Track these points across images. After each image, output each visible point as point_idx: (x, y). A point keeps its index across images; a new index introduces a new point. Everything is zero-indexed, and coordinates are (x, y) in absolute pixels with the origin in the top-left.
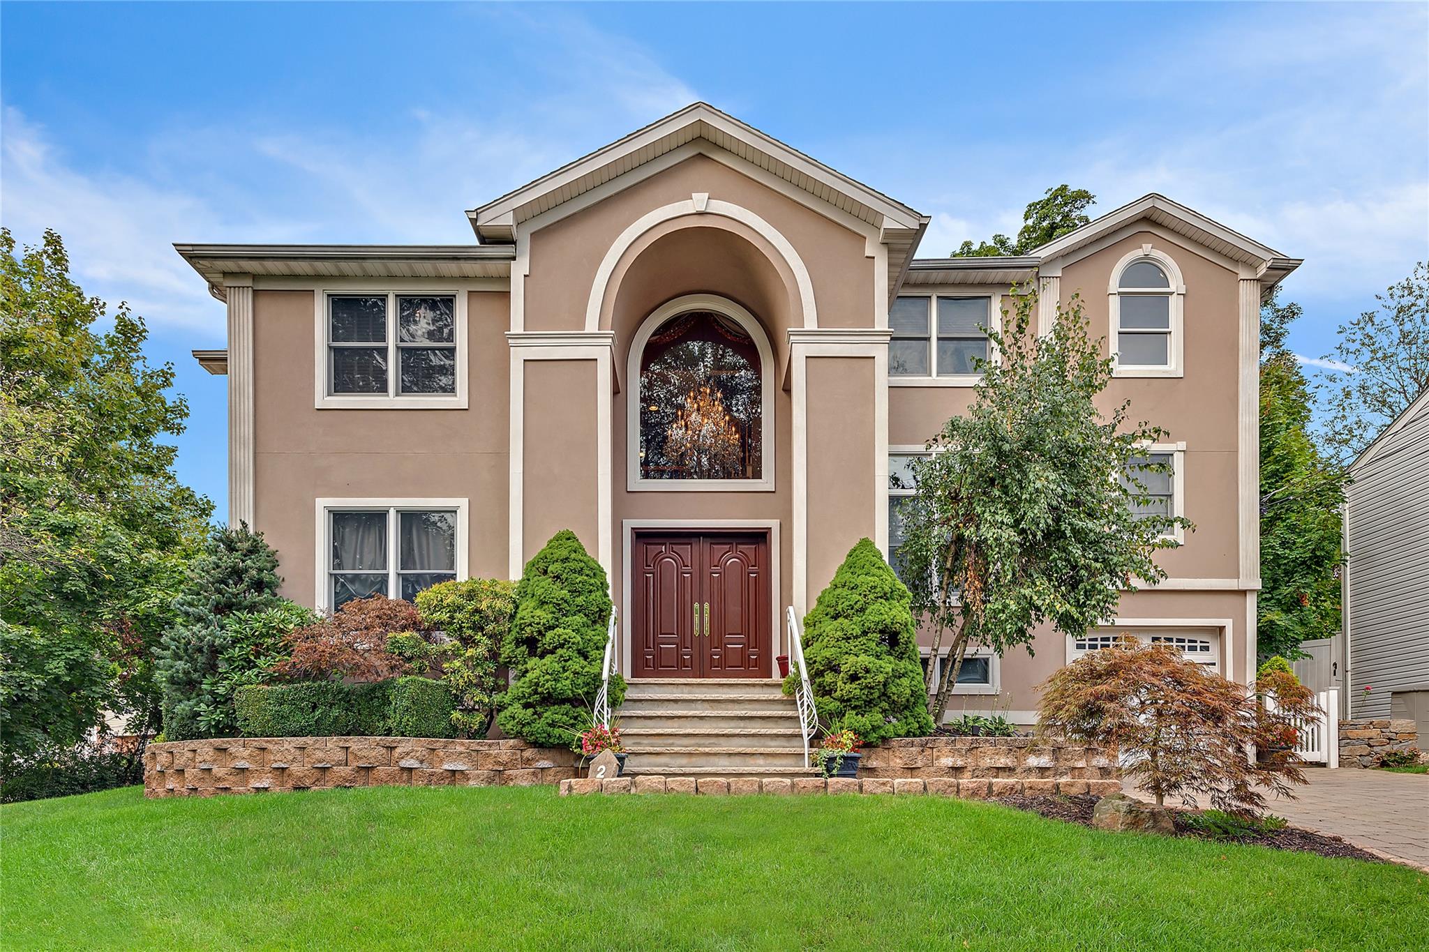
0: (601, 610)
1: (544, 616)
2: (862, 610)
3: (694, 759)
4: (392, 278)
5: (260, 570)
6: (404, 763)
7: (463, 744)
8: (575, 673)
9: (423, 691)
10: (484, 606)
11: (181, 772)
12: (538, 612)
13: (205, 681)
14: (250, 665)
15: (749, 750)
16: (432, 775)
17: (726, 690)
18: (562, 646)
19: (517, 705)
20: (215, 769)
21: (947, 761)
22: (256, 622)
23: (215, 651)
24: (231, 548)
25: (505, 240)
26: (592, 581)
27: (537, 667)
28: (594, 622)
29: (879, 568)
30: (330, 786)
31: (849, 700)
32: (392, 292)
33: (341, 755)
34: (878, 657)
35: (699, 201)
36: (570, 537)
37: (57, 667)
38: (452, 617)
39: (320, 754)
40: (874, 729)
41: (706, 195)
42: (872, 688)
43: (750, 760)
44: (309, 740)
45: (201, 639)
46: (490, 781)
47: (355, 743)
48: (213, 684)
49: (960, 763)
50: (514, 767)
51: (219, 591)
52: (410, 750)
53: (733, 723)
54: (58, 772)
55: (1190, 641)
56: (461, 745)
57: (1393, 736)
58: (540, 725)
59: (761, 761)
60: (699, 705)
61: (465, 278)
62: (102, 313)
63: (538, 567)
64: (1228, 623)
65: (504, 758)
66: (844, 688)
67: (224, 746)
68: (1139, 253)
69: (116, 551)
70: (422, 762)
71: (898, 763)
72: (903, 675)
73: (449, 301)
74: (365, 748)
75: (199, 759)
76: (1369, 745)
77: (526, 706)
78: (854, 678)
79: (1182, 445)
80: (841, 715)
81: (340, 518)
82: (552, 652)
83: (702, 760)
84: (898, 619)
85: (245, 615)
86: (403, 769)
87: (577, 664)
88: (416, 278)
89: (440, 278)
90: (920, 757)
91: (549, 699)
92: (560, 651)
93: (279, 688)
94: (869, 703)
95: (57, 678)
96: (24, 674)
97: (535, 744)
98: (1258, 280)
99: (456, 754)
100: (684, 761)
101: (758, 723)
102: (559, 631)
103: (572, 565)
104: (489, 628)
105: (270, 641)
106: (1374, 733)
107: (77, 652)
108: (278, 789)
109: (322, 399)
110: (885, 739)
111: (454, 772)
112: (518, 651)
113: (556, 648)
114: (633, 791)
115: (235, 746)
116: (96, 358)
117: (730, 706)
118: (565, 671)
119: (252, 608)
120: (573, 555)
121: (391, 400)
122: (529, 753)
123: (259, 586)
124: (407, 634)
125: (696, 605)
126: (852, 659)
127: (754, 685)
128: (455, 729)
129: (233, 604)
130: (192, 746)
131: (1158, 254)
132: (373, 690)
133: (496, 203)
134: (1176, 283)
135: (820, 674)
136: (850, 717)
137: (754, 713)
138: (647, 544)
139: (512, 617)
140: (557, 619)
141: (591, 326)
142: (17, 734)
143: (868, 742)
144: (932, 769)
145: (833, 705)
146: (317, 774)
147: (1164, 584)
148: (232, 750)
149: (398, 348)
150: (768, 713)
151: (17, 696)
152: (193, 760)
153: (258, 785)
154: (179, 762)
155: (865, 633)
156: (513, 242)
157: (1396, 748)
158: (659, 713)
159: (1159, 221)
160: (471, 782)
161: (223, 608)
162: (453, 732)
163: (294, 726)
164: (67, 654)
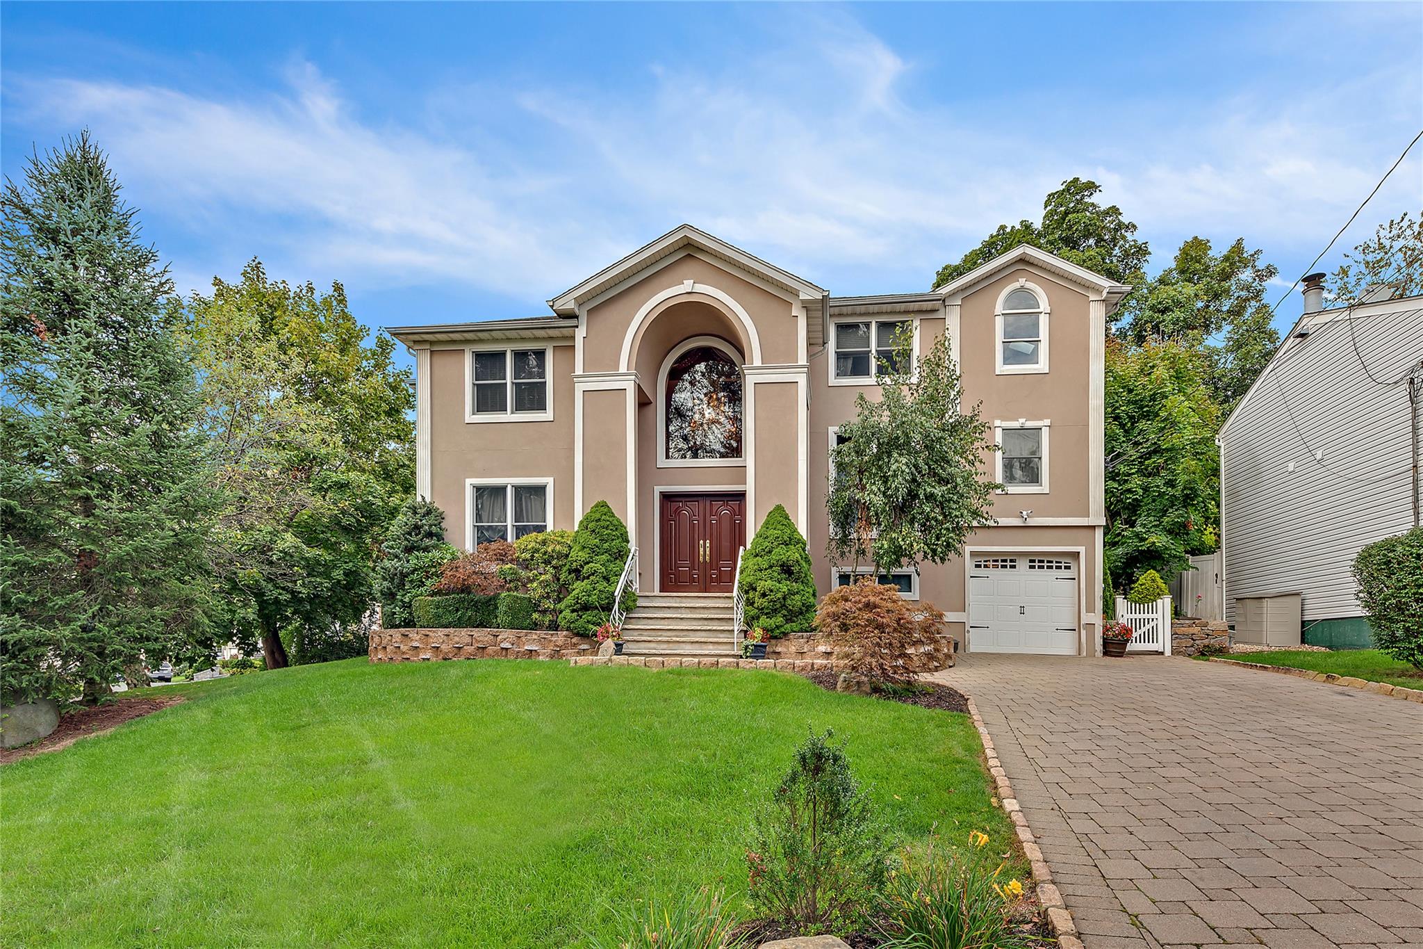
0: (620, 551)
1: (583, 555)
2: (770, 552)
3: (671, 645)
4: (509, 340)
5: (431, 526)
6: (503, 645)
7: (536, 634)
8: (600, 591)
9: (515, 602)
10: (550, 550)
11: (385, 648)
12: (580, 554)
13: (399, 594)
14: (423, 584)
15: (703, 640)
16: (518, 652)
17: (702, 600)
18: (593, 574)
19: (568, 611)
20: (402, 647)
21: (822, 648)
22: (426, 558)
23: (404, 576)
24: (415, 513)
25: (571, 316)
26: (614, 533)
27: (579, 587)
28: (616, 559)
29: (783, 525)
30: (462, 659)
31: (762, 609)
32: (509, 349)
33: (468, 640)
34: (779, 583)
35: (687, 285)
36: (604, 505)
37: (338, 574)
38: (533, 556)
39: (457, 639)
40: (777, 627)
41: (692, 281)
42: (775, 601)
43: (704, 646)
44: (451, 630)
45: (396, 569)
46: (552, 657)
47: (476, 632)
48: (403, 596)
49: (829, 650)
50: (566, 648)
51: (406, 539)
52: (507, 637)
53: (701, 623)
54: (341, 643)
55: (1057, 562)
56: (535, 635)
57: (1211, 633)
58: (581, 622)
59: (711, 647)
60: (683, 610)
61: (551, 338)
62: (368, 335)
63: (584, 525)
64: (1082, 550)
65: (560, 643)
66: (759, 602)
67: (407, 633)
68: (1017, 285)
69: (374, 497)
70: (513, 644)
71: (793, 649)
72: (797, 593)
73: (540, 354)
74: (482, 635)
75: (394, 640)
76: (1192, 639)
77: (573, 611)
78: (764, 595)
79: (1047, 422)
80: (758, 618)
81: (480, 491)
82: (588, 578)
83: (676, 646)
84: (791, 558)
85: (421, 554)
86: (502, 648)
87: (602, 585)
88: (523, 339)
89: (536, 339)
90: (806, 646)
91: (586, 607)
92: (591, 578)
93: (436, 598)
94: (775, 611)
95: (339, 581)
96: (318, 580)
97: (578, 634)
98: (1103, 301)
99: (531, 640)
100: (665, 646)
101: (716, 623)
102: (591, 565)
103: (602, 523)
104: (554, 562)
105: (434, 570)
106: (1196, 630)
107: (351, 564)
108: (434, 659)
109: (469, 417)
110: (785, 634)
111: (531, 651)
112: (569, 577)
113: (590, 575)
114: (610, 664)
115: (412, 633)
116: (365, 363)
117: (702, 611)
118: (594, 590)
119: (426, 549)
120: (603, 517)
121: (508, 416)
122: (575, 640)
123: (430, 535)
124: (509, 566)
125: (701, 542)
126: (763, 583)
127: (719, 597)
128: (536, 624)
129: (415, 547)
130: (390, 633)
131: (1030, 285)
132: (490, 600)
133: (565, 294)
134: (1044, 306)
135: (747, 592)
136: (764, 620)
137: (713, 616)
138: (671, 502)
139: (567, 556)
140: (592, 558)
141: (623, 368)
142: (315, 618)
143: (773, 635)
144: (813, 653)
145: (754, 612)
146: (456, 651)
147: (1031, 522)
148: (410, 635)
149: (513, 383)
150: (721, 616)
151: (313, 594)
152: (391, 641)
153: (424, 657)
154: (384, 642)
155: (771, 567)
156: (577, 317)
157: (1212, 641)
158: (655, 616)
159: (1031, 261)
160: (541, 657)
161: (409, 550)
162: (535, 626)
163: (444, 621)
164: (345, 566)
